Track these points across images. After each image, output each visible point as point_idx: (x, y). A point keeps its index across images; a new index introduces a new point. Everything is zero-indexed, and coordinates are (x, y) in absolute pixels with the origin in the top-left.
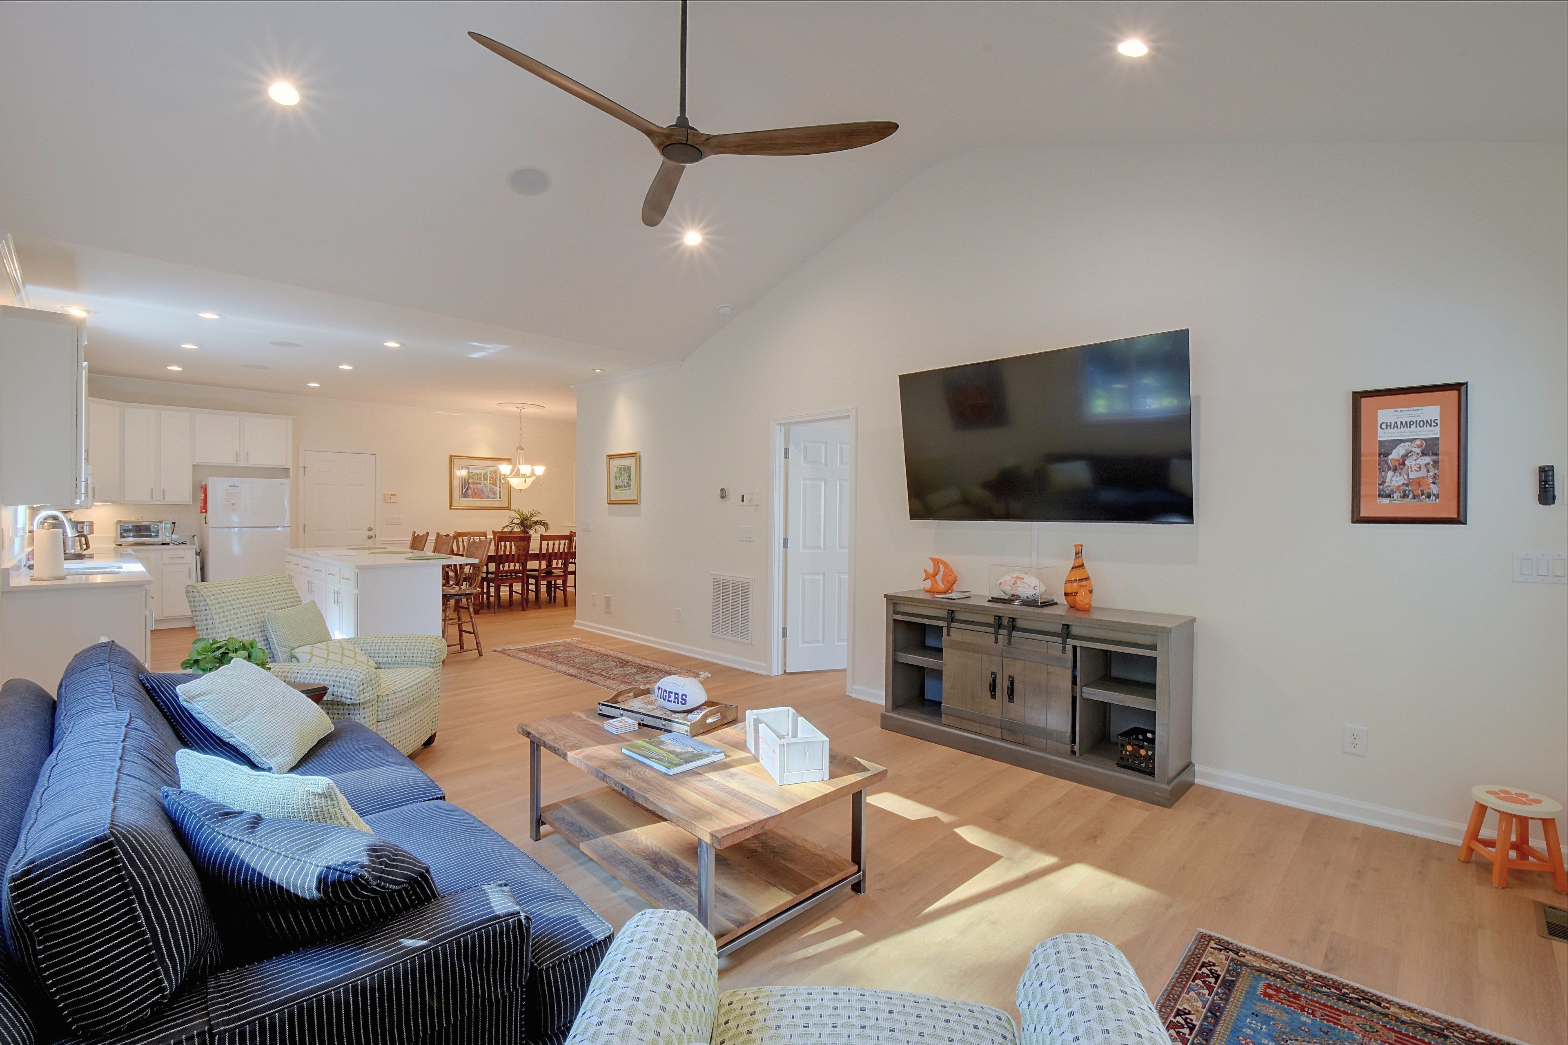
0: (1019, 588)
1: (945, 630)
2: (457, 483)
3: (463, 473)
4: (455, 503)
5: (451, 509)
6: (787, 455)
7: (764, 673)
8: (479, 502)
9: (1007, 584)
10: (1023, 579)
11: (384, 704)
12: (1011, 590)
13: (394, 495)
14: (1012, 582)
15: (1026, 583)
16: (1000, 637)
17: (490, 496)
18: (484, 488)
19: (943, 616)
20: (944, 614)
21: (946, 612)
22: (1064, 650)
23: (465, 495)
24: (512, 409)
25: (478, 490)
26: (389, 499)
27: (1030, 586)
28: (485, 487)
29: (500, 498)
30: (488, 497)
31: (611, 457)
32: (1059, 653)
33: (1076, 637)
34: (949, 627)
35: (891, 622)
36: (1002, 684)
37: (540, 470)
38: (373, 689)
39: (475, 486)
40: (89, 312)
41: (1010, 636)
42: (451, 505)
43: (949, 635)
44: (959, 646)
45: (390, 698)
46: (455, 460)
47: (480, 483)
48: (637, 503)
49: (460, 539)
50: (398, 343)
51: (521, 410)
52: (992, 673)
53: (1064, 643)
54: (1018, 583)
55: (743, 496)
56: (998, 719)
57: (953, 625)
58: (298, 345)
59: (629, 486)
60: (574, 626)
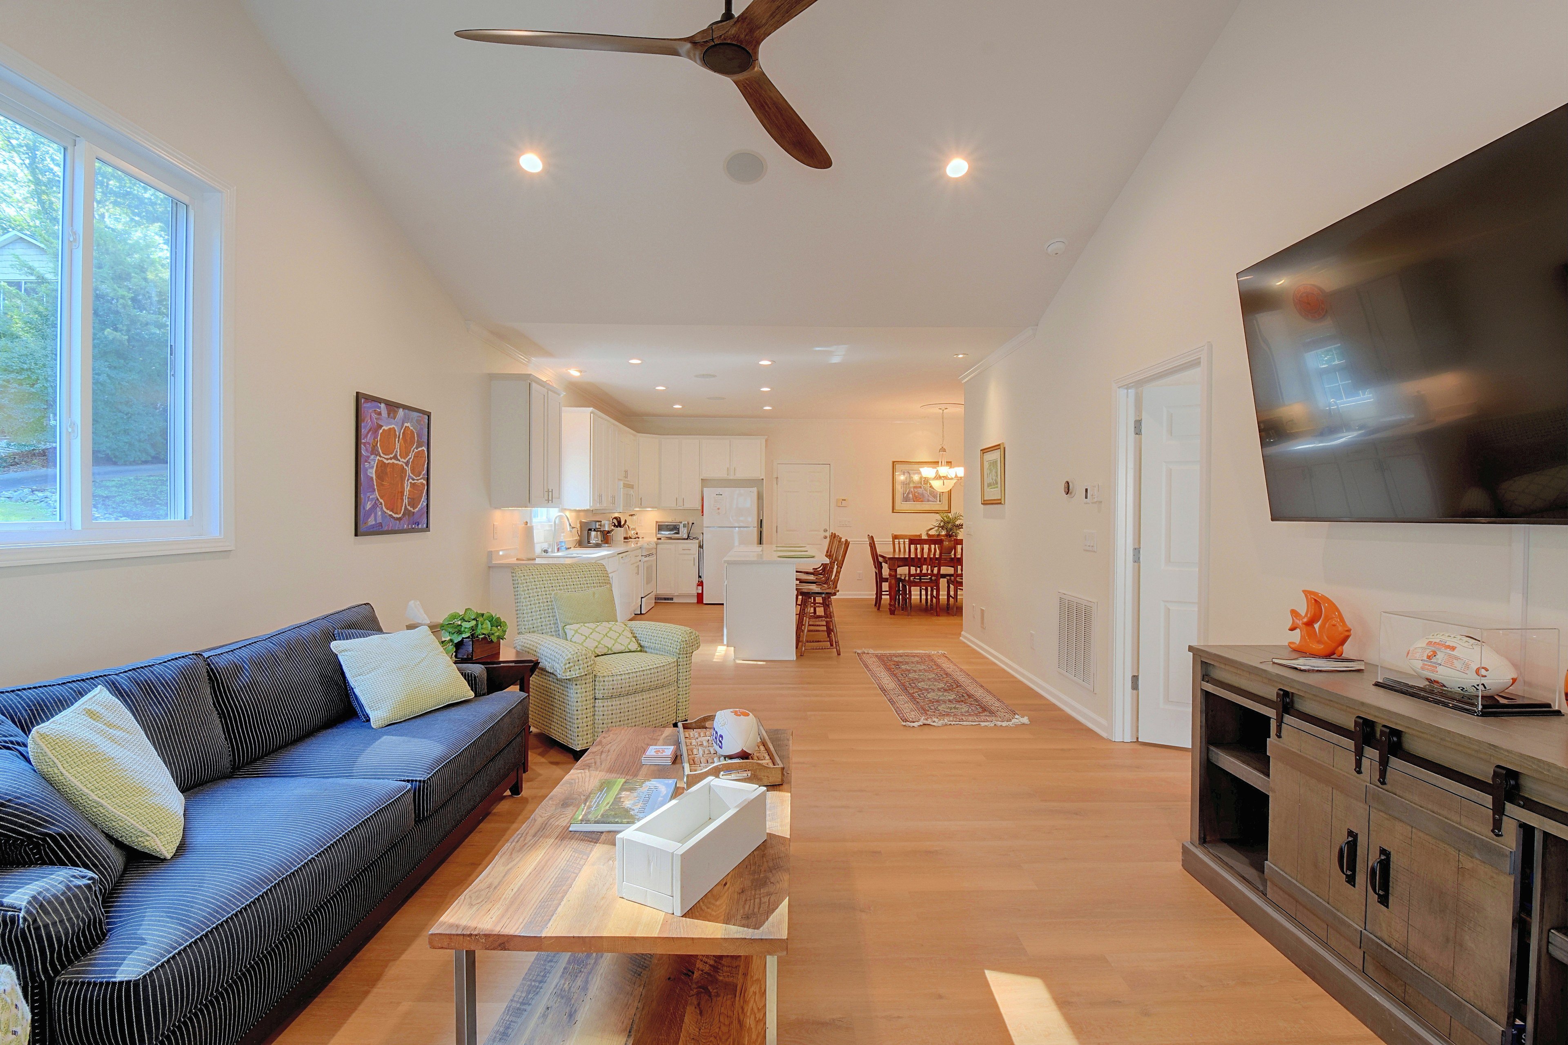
0: (1440, 668)
1: (1273, 725)
2: (899, 488)
3: (902, 478)
4: (897, 508)
5: (893, 512)
6: (1138, 431)
7: (1104, 734)
8: (919, 506)
9: (1417, 655)
10: (1453, 648)
11: (601, 684)
12: (1422, 668)
13: (845, 500)
14: (1428, 652)
15: (1457, 658)
16: (1365, 762)
17: (930, 499)
18: (924, 491)
19: (1269, 697)
20: (1271, 693)
21: (1275, 691)
22: (1497, 826)
23: (906, 499)
24: (936, 410)
25: (918, 493)
26: (842, 503)
27: (1467, 666)
28: (926, 490)
29: (940, 501)
30: (928, 501)
31: (984, 451)
32: (1484, 831)
33: (1531, 805)
34: (1280, 722)
35: (1199, 693)
36: (1368, 858)
37: (960, 471)
38: (579, 669)
39: (916, 490)
40: (580, 371)
41: (1384, 763)
42: (893, 510)
43: (1279, 737)
44: (1294, 761)
45: (606, 679)
46: (897, 466)
47: (920, 487)
48: (1000, 503)
49: (897, 541)
50: (769, 361)
51: (943, 410)
52: (1350, 833)
53: (1499, 810)
54: (1440, 656)
55: (1086, 490)
56: (1356, 930)
57: (1287, 718)
58: (714, 376)
59: (997, 483)
60: (961, 638)
